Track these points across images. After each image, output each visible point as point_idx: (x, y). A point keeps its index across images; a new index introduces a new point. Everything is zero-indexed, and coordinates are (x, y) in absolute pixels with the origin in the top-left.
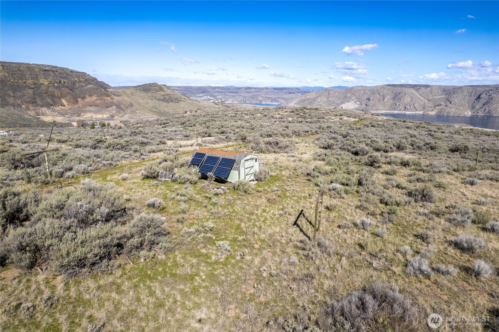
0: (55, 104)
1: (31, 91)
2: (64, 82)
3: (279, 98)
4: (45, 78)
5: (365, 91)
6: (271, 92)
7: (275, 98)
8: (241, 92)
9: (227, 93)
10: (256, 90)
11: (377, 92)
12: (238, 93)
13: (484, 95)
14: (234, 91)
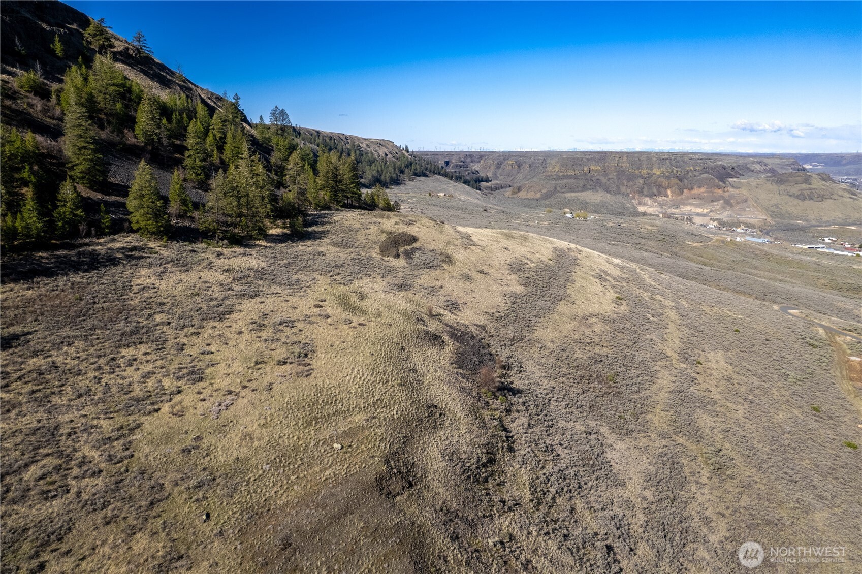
0: (659, 194)
1: (641, 181)
2: (677, 171)
4: (659, 168)
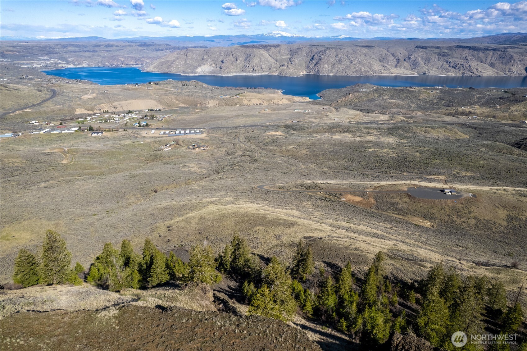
3: (143, 57)
5: (221, 53)
6: (135, 50)
7: (139, 57)
8: (100, 51)
9: (83, 54)
10: (118, 48)
11: (231, 54)
12: (96, 51)
13: (316, 57)
14: (92, 49)
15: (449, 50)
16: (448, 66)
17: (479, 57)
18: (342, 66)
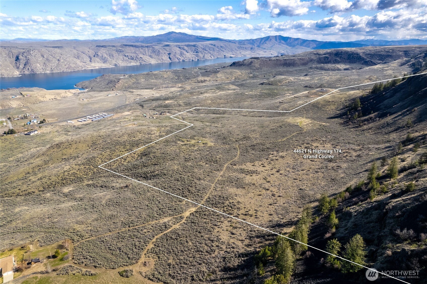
13: (20, 57)
15: (122, 47)
16: (127, 58)
17: (141, 52)
18: (53, 64)
